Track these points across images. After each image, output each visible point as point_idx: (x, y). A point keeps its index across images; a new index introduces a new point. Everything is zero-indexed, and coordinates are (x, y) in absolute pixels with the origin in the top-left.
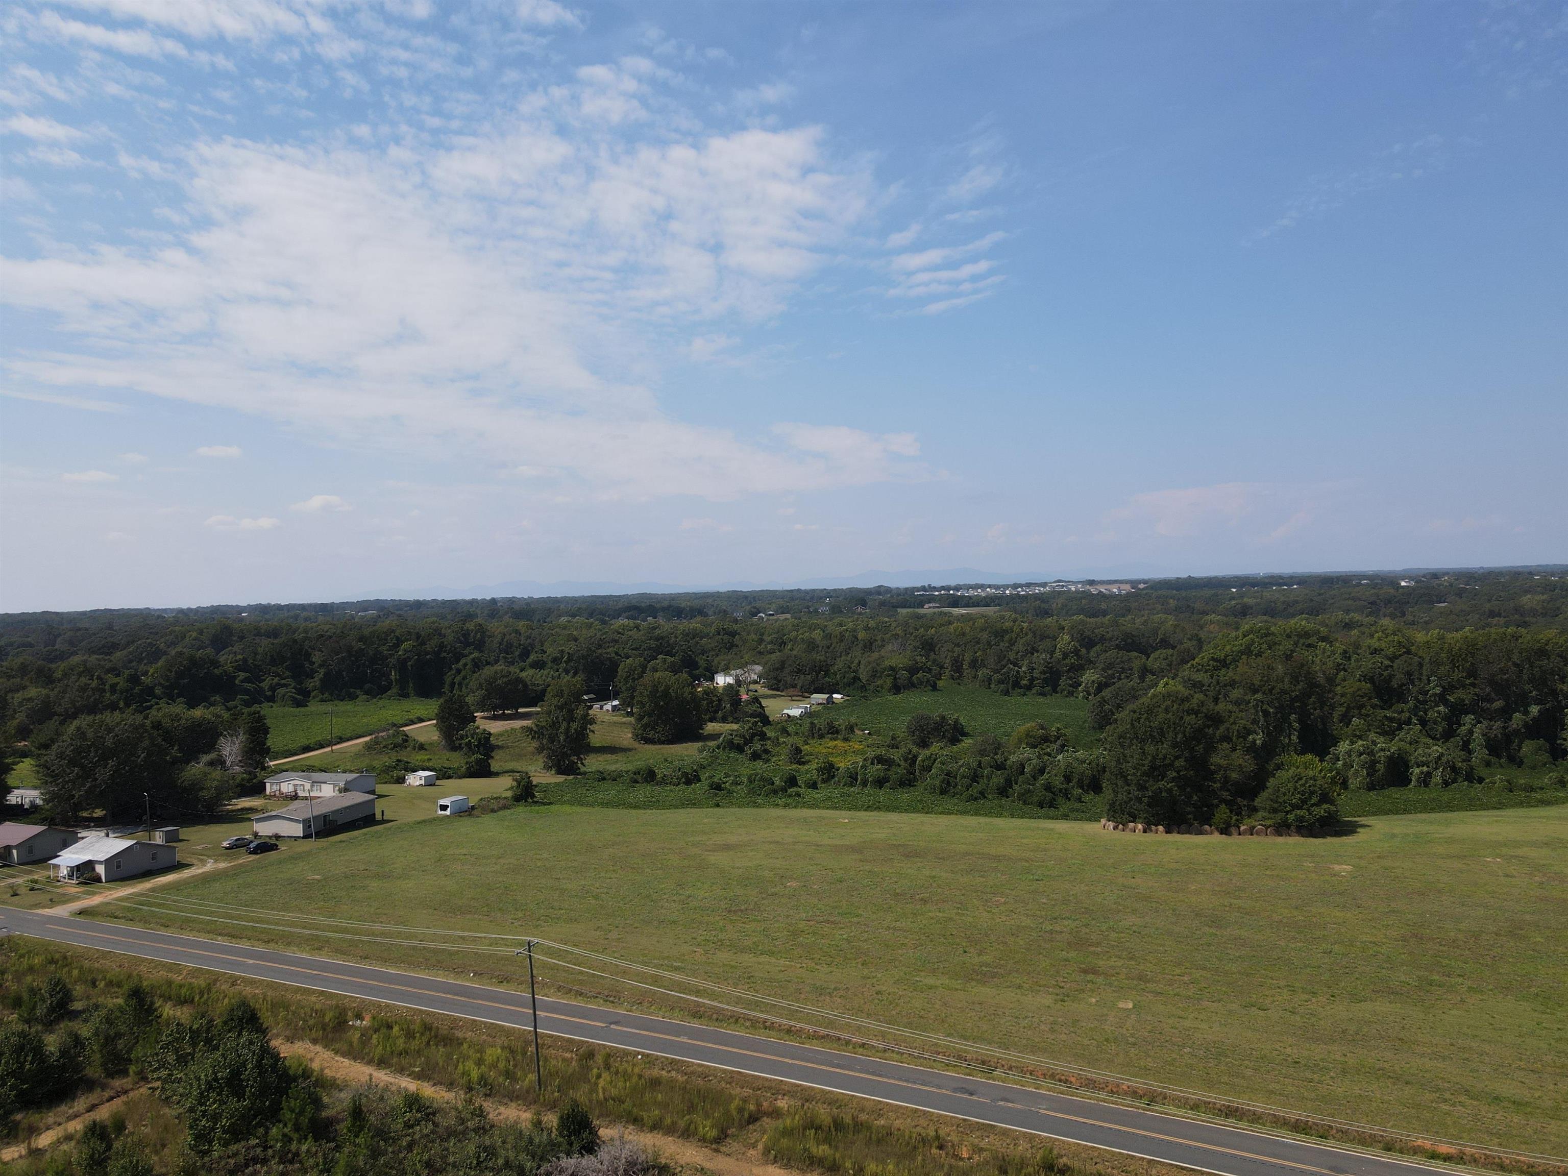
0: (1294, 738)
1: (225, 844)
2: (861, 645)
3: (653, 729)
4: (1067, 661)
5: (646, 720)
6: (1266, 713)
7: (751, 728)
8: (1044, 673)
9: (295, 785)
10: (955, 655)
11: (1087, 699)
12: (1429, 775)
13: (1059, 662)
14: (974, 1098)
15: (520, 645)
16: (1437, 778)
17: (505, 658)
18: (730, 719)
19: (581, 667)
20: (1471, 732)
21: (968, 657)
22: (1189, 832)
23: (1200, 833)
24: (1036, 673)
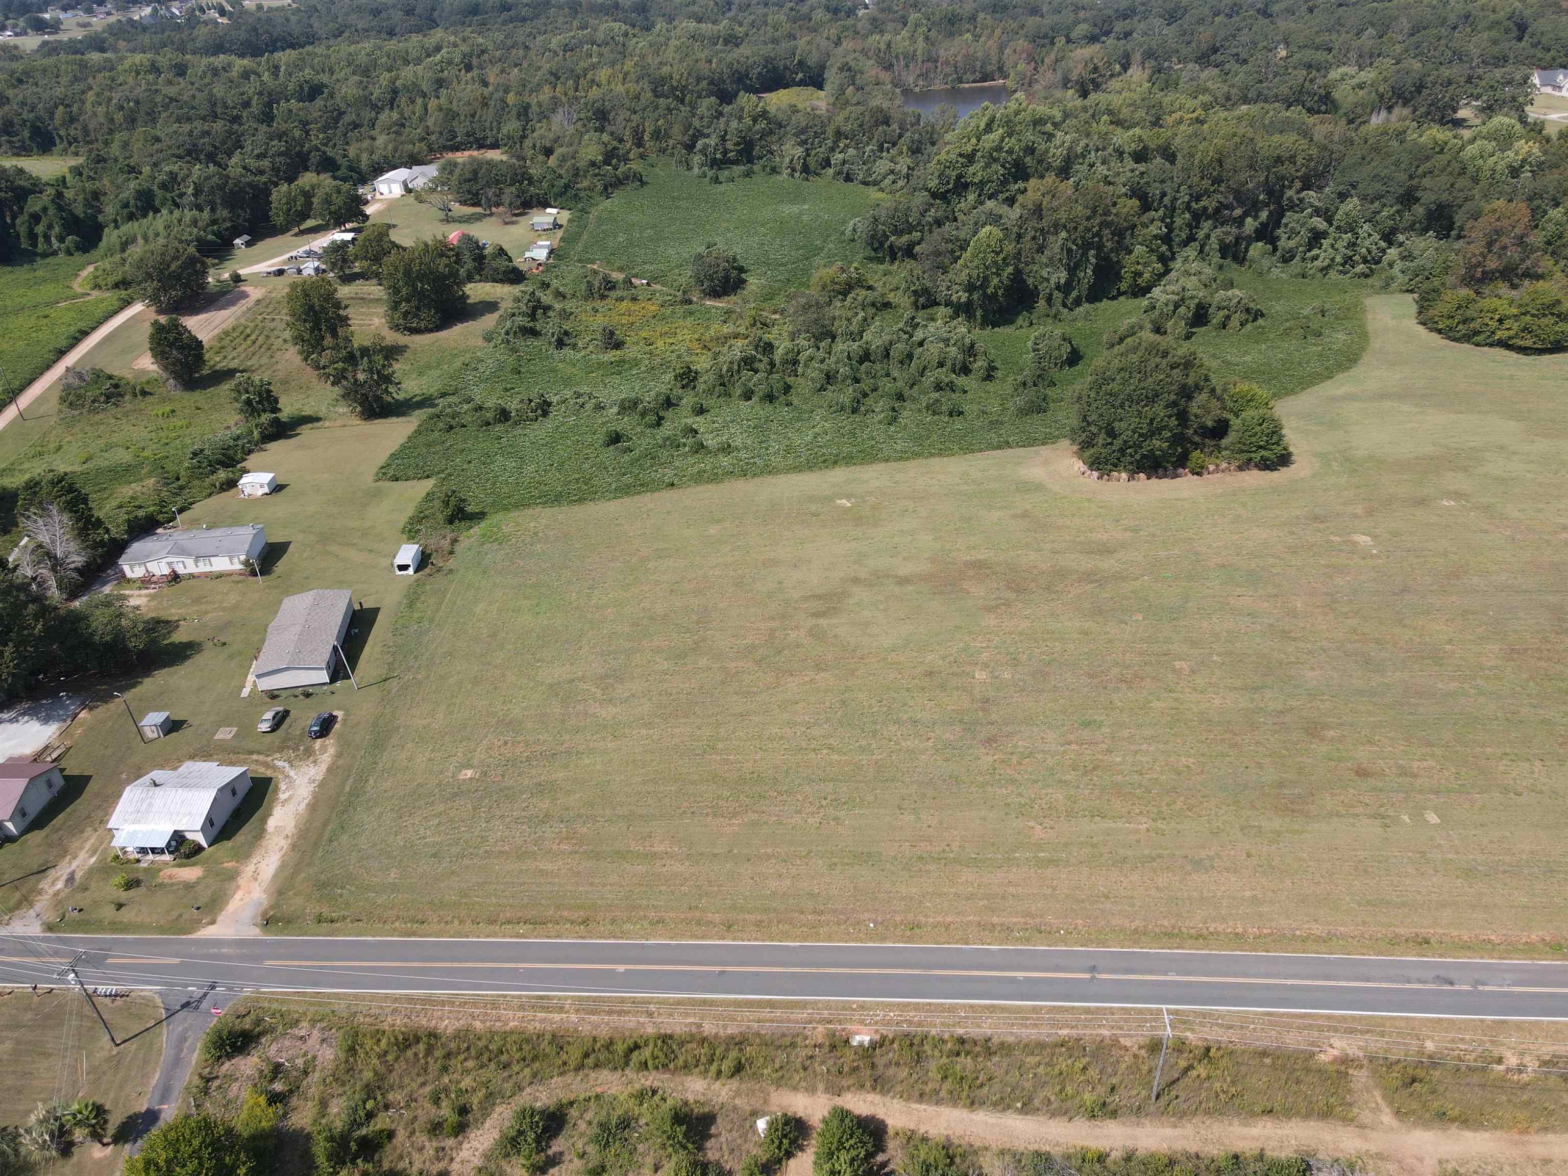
0: (1089, 272)
1: (264, 727)
2: (514, 112)
3: (417, 316)
4: (757, 127)
5: (404, 306)
6: (1069, 251)
7: (529, 301)
8: (737, 144)
9: (169, 564)
10: (634, 124)
11: (793, 176)
12: (1228, 317)
13: (750, 129)
14: (1457, 987)
15: (24, 121)
16: (1234, 322)
18: (477, 277)
19: (219, 201)
20: (1208, 237)
21: (649, 127)
22: (1166, 476)
23: (1176, 476)
24: (729, 145)
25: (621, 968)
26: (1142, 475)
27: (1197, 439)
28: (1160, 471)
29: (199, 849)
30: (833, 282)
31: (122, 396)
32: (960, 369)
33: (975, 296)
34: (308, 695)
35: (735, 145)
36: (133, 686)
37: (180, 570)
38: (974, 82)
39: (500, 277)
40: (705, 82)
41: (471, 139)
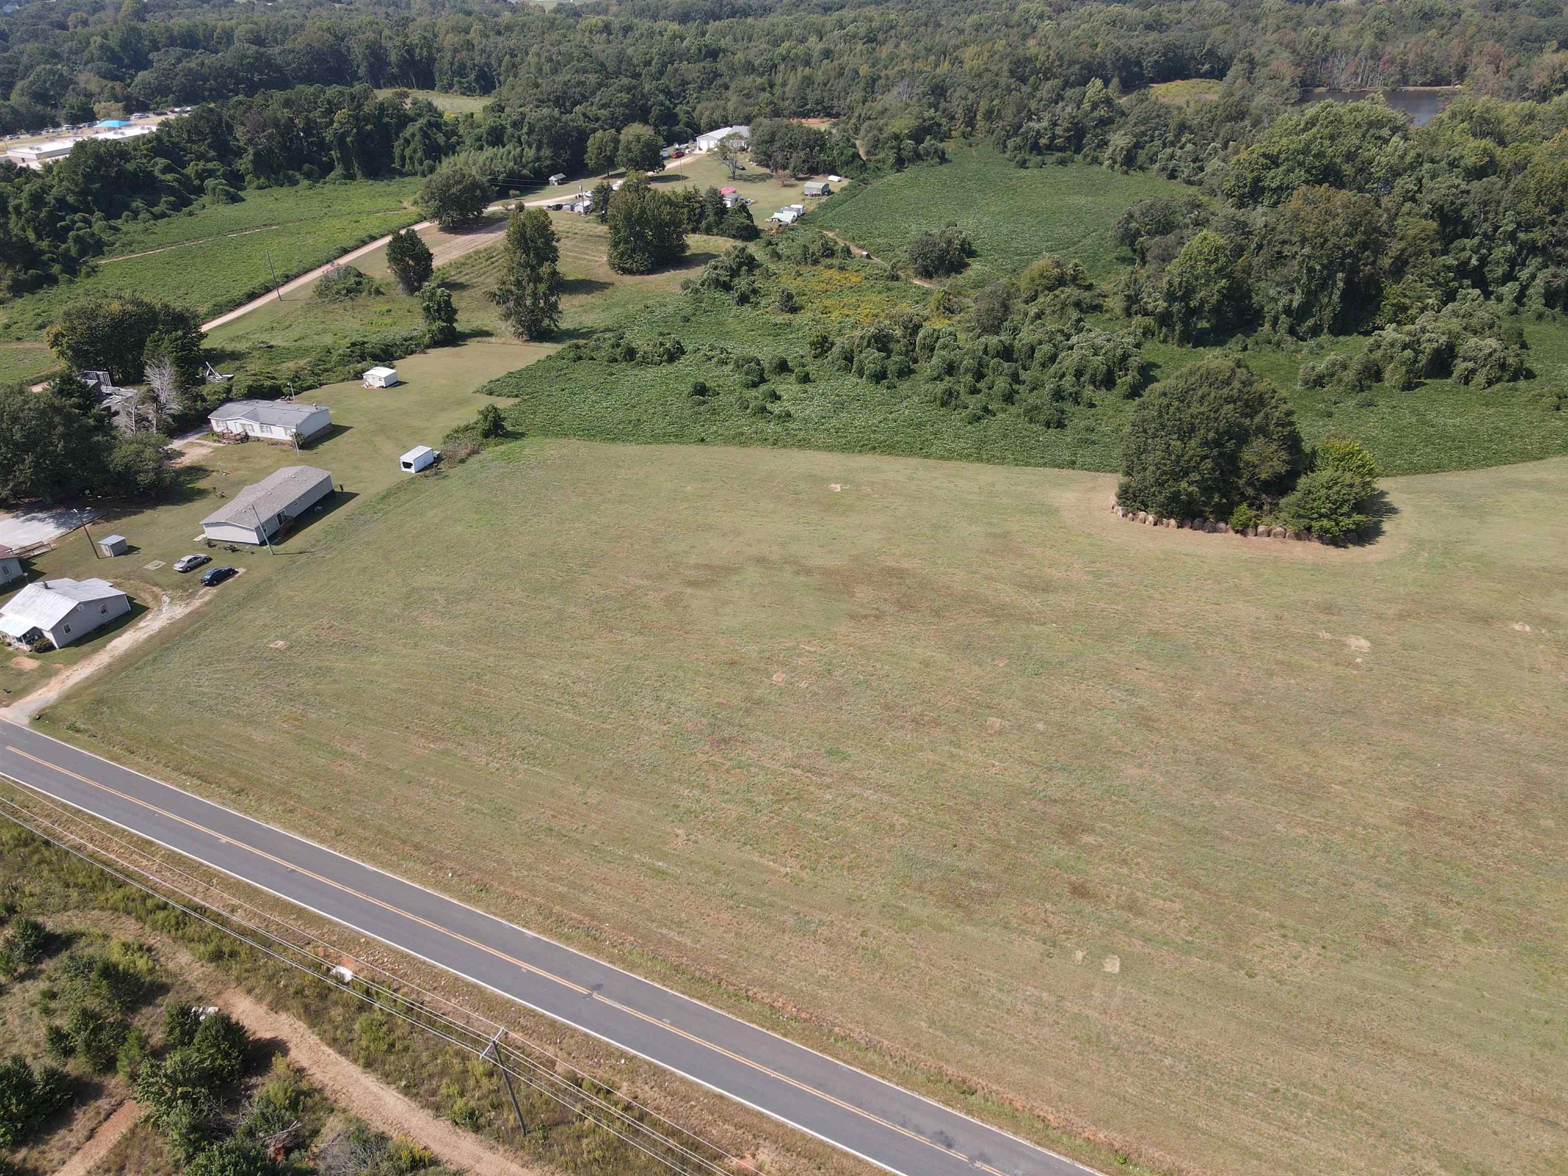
0: (1336, 298)
1: (178, 567)
2: (862, 85)
3: (631, 257)
4: (1096, 114)
5: (622, 247)
6: (1311, 270)
7: (737, 256)
8: (1068, 130)
9: (243, 425)
10: (969, 102)
11: (1112, 168)
12: (1473, 371)
13: (1086, 115)
14: (952, 1153)
15: (475, 65)
16: (1480, 378)
17: (460, 82)
18: (715, 231)
20: (1533, 277)
21: (983, 106)
22: (1202, 528)
23: (1214, 530)
24: (1059, 131)
25: (224, 839)
26: (1173, 522)
27: (1250, 491)
28: (1197, 522)
29: (51, 647)
30: (1041, 275)
31: (361, 292)
32: (1102, 382)
33: (1176, 306)
34: (234, 550)
35: (1065, 130)
36: (135, 514)
37: (251, 434)
38: (1422, 85)
39: (734, 232)
40: (1077, 67)
41: (819, 107)
